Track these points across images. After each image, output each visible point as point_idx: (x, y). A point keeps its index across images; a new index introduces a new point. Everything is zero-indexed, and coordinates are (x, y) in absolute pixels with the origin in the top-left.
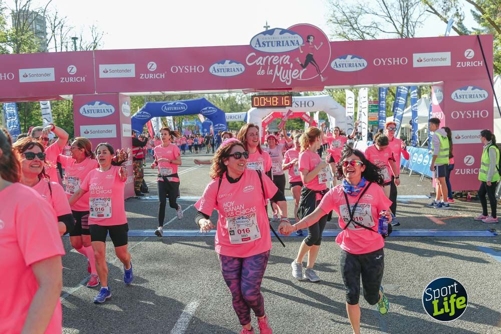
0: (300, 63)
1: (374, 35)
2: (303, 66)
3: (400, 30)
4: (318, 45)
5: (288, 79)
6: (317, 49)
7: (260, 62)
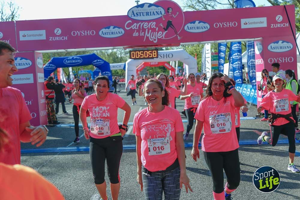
0: (163, 27)
1: (214, 6)
2: (165, 30)
3: (232, 2)
4: (175, 15)
5: (155, 38)
6: (175, 17)
7: (135, 27)
